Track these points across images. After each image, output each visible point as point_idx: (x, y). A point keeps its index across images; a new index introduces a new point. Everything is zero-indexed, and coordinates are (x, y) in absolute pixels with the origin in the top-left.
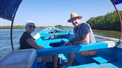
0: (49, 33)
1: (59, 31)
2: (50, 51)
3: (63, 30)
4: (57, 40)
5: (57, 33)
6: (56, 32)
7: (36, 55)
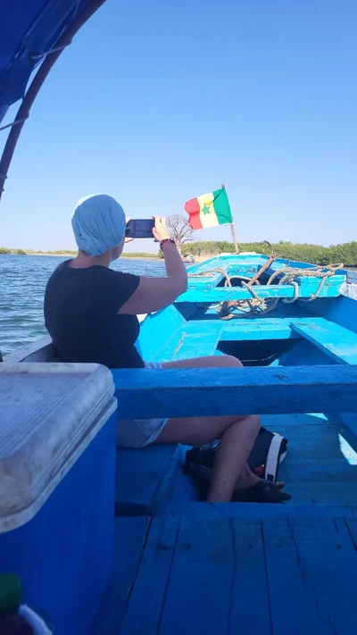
0: (221, 284)
1: (282, 275)
2: (211, 389)
3: (300, 271)
4: (263, 328)
5: (268, 286)
6: (263, 280)
7: (114, 406)
